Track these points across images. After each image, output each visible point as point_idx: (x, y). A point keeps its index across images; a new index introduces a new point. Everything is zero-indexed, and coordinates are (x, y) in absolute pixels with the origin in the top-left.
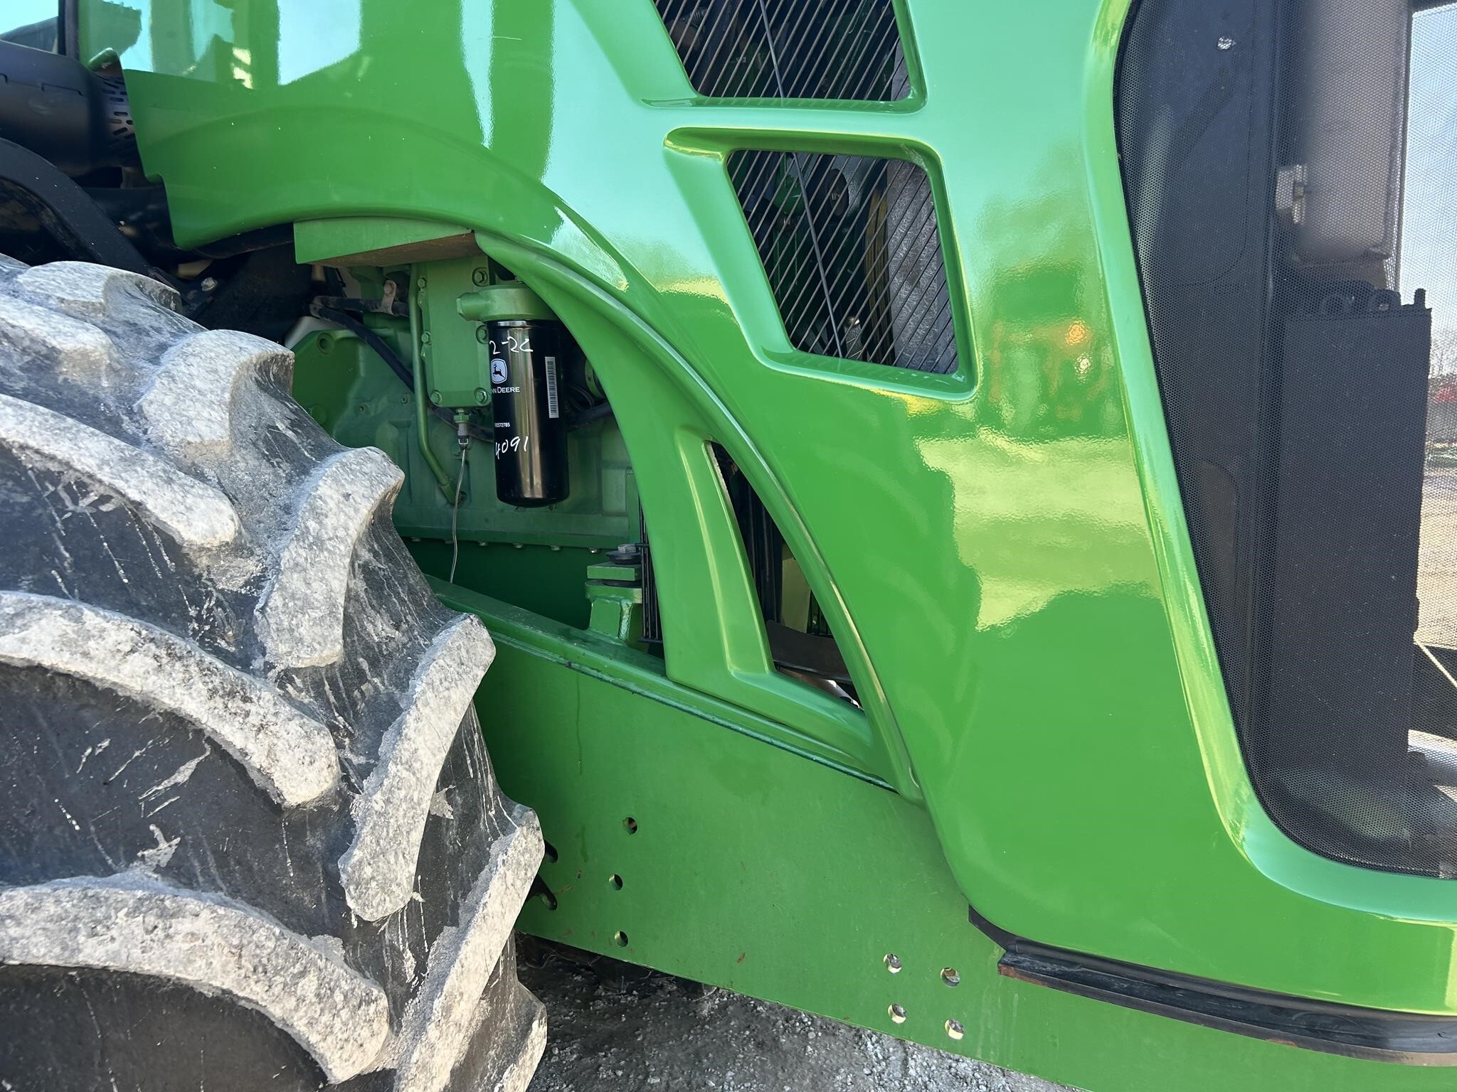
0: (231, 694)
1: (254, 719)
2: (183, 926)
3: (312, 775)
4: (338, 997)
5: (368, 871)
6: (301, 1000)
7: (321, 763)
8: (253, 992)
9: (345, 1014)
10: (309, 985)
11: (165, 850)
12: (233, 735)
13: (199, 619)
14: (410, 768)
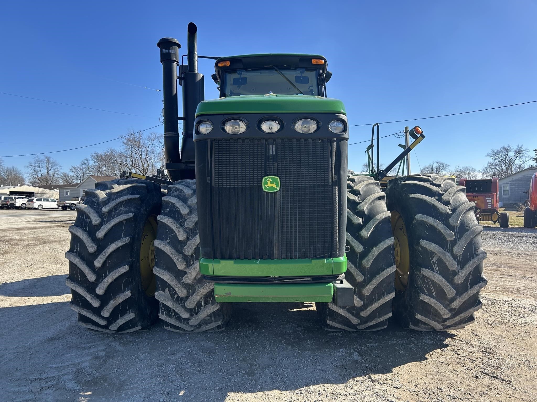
0: (178, 228)
1: (179, 231)
2: (166, 247)
3: (182, 238)
4: (180, 260)
5: (186, 249)
6: (175, 258)
7: (184, 237)
8: (171, 256)
9: (180, 262)
10: (177, 257)
11: (169, 241)
12: (176, 232)
13: (181, 221)
14: (195, 240)
